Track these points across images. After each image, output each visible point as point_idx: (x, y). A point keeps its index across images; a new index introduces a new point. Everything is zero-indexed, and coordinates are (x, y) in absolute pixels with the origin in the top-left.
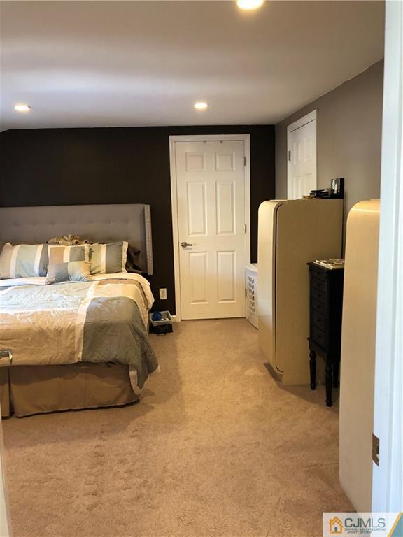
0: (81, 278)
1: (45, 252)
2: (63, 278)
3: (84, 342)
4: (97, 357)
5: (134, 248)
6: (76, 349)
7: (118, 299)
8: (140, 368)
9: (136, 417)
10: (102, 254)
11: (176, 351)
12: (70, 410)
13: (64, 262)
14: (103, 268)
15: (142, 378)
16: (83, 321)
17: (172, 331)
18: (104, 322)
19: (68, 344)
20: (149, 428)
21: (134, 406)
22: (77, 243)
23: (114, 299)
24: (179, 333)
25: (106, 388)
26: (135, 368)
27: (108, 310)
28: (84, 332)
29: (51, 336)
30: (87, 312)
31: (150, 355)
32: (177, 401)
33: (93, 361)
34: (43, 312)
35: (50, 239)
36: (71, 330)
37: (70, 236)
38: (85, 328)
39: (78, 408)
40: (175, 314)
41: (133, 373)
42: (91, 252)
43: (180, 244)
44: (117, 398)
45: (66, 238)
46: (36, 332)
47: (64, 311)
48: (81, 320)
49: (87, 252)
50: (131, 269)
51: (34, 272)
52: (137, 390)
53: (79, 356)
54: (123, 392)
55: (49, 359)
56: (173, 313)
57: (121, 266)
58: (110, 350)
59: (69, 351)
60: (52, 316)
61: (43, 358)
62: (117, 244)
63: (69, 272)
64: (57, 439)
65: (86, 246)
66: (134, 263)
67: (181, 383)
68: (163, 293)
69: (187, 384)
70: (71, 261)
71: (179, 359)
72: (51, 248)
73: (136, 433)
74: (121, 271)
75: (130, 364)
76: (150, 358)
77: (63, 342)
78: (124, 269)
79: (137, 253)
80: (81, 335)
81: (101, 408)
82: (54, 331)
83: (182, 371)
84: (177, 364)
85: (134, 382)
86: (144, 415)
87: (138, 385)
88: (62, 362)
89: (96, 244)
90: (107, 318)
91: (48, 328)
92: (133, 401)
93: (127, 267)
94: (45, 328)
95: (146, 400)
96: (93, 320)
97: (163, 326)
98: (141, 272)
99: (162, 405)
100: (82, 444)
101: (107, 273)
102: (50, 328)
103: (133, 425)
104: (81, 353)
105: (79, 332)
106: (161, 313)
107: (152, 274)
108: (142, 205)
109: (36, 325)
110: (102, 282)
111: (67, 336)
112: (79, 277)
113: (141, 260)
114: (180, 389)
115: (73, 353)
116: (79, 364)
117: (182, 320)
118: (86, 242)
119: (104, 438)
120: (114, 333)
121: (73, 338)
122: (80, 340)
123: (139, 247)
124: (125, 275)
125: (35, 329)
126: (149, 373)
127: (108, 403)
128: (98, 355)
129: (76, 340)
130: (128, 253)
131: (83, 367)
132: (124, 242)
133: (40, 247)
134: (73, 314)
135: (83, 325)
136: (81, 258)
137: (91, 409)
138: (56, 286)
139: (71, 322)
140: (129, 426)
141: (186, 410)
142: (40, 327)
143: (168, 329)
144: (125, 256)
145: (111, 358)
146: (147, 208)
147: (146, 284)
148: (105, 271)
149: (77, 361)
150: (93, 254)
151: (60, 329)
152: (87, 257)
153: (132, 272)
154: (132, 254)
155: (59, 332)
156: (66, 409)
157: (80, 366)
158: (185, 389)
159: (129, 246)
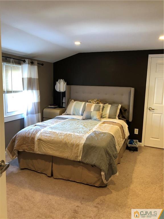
0: (96, 119)
1: (85, 105)
2: (89, 118)
3: (83, 152)
4: (87, 161)
5: (124, 108)
6: (78, 155)
7: (105, 133)
8: (107, 172)
9: (101, 196)
10: (108, 109)
11: (135, 162)
12: (75, 181)
13: (91, 111)
14: (107, 115)
15: (107, 177)
16: (84, 142)
17: (137, 151)
18: (93, 145)
19: (75, 152)
20: (105, 205)
21: (103, 188)
22: (98, 103)
23: (103, 133)
24: (140, 153)
25: (91, 176)
26: (104, 171)
27: (96, 139)
28: (83, 148)
29: (69, 146)
30: (87, 138)
31: (113, 166)
32: (125, 193)
33: (85, 163)
34: (69, 134)
35: (89, 100)
36: (78, 145)
37: (96, 99)
38: (83, 146)
39: (78, 182)
40: (141, 142)
41: (103, 173)
42: (103, 107)
43: (148, 108)
44: (95, 183)
45: (95, 100)
46: (63, 143)
47: (78, 135)
48: (83, 142)
49: (101, 107)
50: (121, 117)
51: (79, 113)
52: (105, 182)
53: (80, 158)
54: (98, 180)
55: (67, 157)
56: (140, 141)
57: (116, 116)
58: (93, 159)
59: (75, 155)
60: (72, 137)
61: (65, 156)
62: (116, 105)
63: (91, 116)
64: (63, 195)
65: (102, 105)
66: (123, 115)
67: (131, 182)
68: (136, 131)
69: (134, 184)
70: (94, 111)
71: (136, 168)
72: (87, 104)
73: (98, 205)
74: (115, 118)
75: (101, 169)
76: (113, 168)
77: (74, 150)
78: (117, 117)
79: (125, 110)
80: (81, 149)
81: (88, 185)
82: (71, 144)
83: (134, 175)
84: (134, 170)
85: (103, 178)
86: (106, 195)
87: (105, 179)
88: (72, 159)
89: (107, 104)
90: (94, 143)
91: (68, 142)
92: (103, 186)
93: (119, 116)
94: (67, 142)
95: (110, 187)
96: (88, 143)
97: (133, 147)
98: (125, 120)
99: (117, 192)
100: (72, 202)
101: (109, 118)
102: (69, 142)
103: (97, 200)
104: (81, 157)
105: (81, 147)
106: (134, 140)
107: (131, 121)
108: (130, 88)
109: (64, 140)
110: (104, 123)
111: (76, 148)
112: (95, 118)
113: (127, 114)
114: (130, 186)
115: (77, 156)
116: (79, 162)
117: (144, 146)
118: (102, 103)
119: (83, 202)
120: (96, 151)
121: (78, 149)
122: (81, 151)
123: (127, 108)
124: (117, 121)
125: (64, 142)
126: (112, 174)
127: (91, 183)
128: (87, 160)
129: (79, 151)
130: (120, 110)
131: (81, 164)
132: (119, 105)
133: (84, 103)
134: (80, 138)
135: (83, 144)
136: (99, 110)
137: (83, 184)
138: (85, 121)
139: (78, 142)
140: (96, 200)
141: (129, 200)
142: (66, 141)
143: (135, 149)
144: (118, 111)
145: (93, 163)
146: (133, 89)
147: (126, 126)
148: (108, 117)
149: (79, 160)
150: (104, 108)
151: (73, 144)
152: (101, 110)
153: (121, 119)
154: (123, 111)
155: (72, 145)
156: (73, 180)
157: (80, 163)
158: (132, 186)
159: (121, 107)
